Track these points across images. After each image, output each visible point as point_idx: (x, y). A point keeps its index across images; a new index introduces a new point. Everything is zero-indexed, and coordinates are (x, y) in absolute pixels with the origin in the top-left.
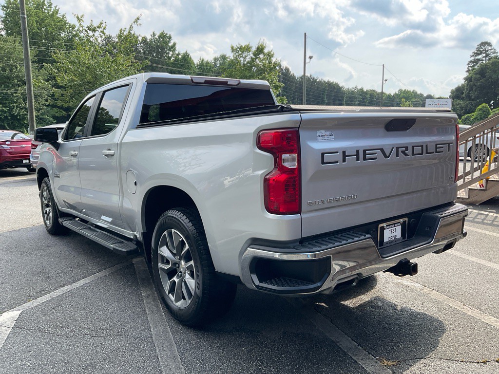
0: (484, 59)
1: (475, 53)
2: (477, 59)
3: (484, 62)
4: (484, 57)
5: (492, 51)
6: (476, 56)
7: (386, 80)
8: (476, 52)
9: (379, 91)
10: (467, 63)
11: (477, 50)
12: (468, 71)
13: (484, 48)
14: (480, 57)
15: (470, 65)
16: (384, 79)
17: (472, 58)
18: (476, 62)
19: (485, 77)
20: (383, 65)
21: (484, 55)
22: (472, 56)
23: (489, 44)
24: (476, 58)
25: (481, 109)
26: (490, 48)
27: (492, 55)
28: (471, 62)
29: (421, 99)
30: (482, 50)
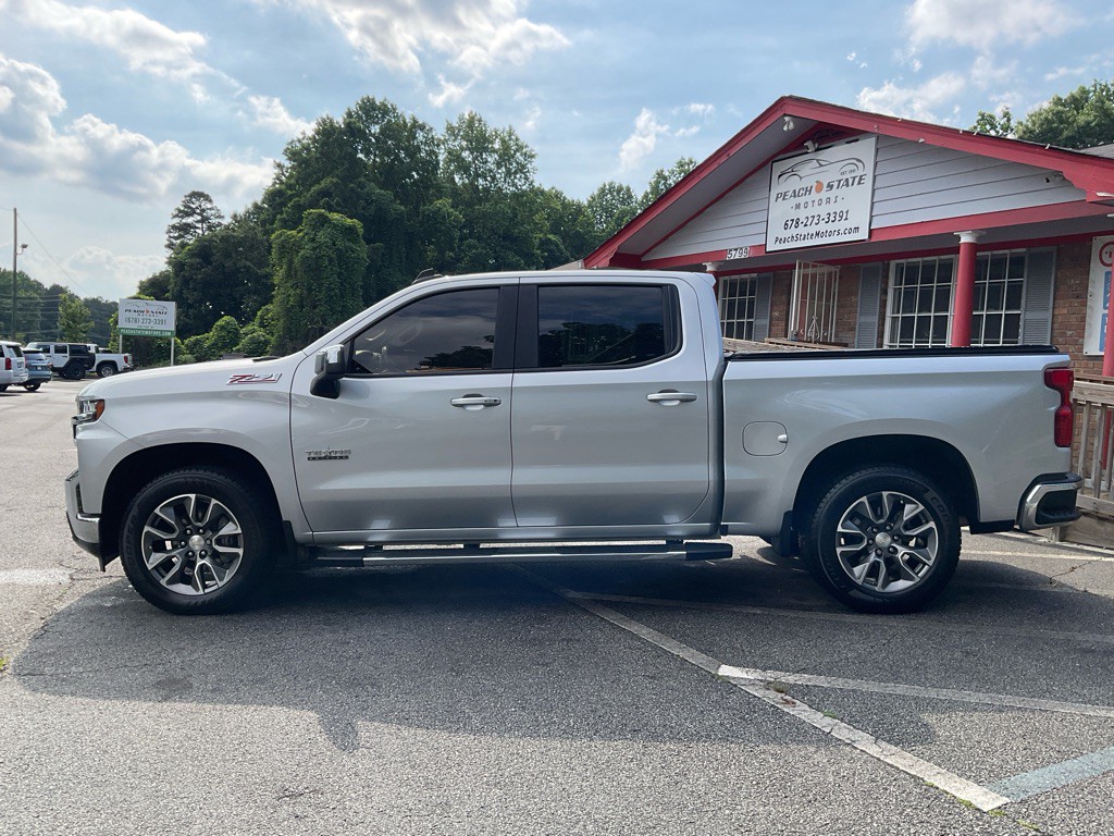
0: (199, 225)
1: (180, 211)
2: (185, 224)
3: (200, 231)
4: (198, 222)
5: (213, 212)
6: (182, 217)
7: (24, 246)
8: (182, 208)
9: (10, 268)
10: (166, 228)
11: (185, 207)
12: (170, 246)
13: (197, 204)
14: (190, 220)
15: (172, 235)
16: (19, 244)
17: (176, 221)
18: (185, 229)
19: (210, 263)
20: (15, 210)
21: (199, 218)
22: (174, 217)
23: (207, 198)
24: (184, 221)
25: (222, 328)
26: (209, 206)
27: (214, 221)
28: (174, 227)
29: (40, 294)
30: (194, 206)
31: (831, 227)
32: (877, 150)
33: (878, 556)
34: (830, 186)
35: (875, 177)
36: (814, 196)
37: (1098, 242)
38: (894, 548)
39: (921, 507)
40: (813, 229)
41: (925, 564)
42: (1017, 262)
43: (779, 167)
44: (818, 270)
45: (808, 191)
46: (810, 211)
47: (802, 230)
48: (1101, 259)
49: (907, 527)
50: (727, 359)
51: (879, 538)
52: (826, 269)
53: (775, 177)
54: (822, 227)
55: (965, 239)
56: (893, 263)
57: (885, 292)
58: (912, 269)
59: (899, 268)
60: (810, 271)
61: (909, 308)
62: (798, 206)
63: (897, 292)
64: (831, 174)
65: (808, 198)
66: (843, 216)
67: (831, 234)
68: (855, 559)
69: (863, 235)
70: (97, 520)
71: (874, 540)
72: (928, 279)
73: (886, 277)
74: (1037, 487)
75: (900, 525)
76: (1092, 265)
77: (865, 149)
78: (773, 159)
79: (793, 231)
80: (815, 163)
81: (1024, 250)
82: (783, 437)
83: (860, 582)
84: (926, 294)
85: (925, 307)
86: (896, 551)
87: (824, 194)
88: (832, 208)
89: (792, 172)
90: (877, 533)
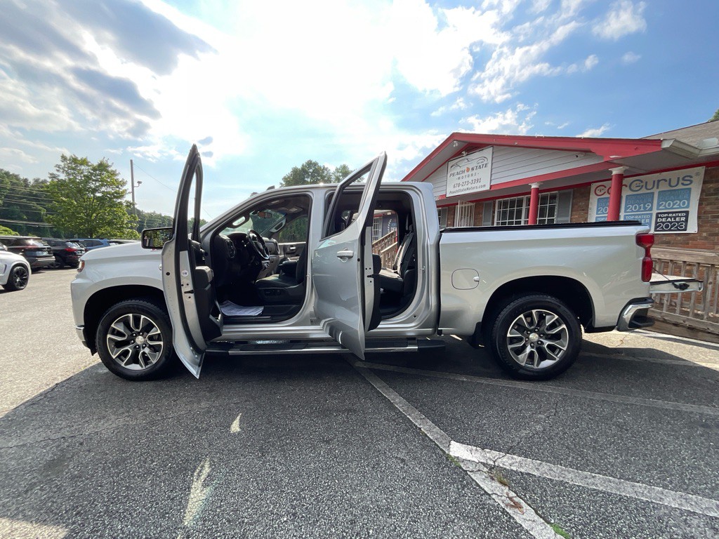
7: (139, 183)
31: (473, 185)
32: (493, 153)
33: (532, 347)
34: (473, 169)
35: (492, 164)
36: (466, 173)
37: (594, 186)
38: (542, 342)
39: (556, 317)
40: (466, 187)
41: (561, 350)
42: (553, 197)
43: (451, 164)
44: (467, 205)
45: (463, 172)
46: (464, 180)
47: (461, 187)
48: (596, 193)
49: (548, 330)
50: (441, 232)
51: (532, 336)
52: (470, 204)
53: (449, 167)
54: (470, 186)
55: (534, 186)
56: (497, 201)
57: (494, 212)
58: (505, 204)
59: (500, 203)
60: (464, 205)
61: (504, 218)
62: (459, 178)
63: (499, 212)
64: (474, 164)
65: (464, 175)
66: (478, 181)
67: (473, 188)
68: (519, 351)
69: (487, 188)
70: (83, 328)
71: (528, 338)
72: (512, 206)
73: (494, 206)
74: (631, 306)
75: (543, 328)
76: (591, 196)
77: (487, 152)
78: (448, 160)
79: (457, 188)
80: (466, 161)
81: (557, 192)
82: (476, 278)
83: (523, 364)
84: (511, 213)
85: (511, 218)
86: (542, 343)
87: (470, 173)
88: (473, 178)
89: (457, 165)
90: (529, 334)
